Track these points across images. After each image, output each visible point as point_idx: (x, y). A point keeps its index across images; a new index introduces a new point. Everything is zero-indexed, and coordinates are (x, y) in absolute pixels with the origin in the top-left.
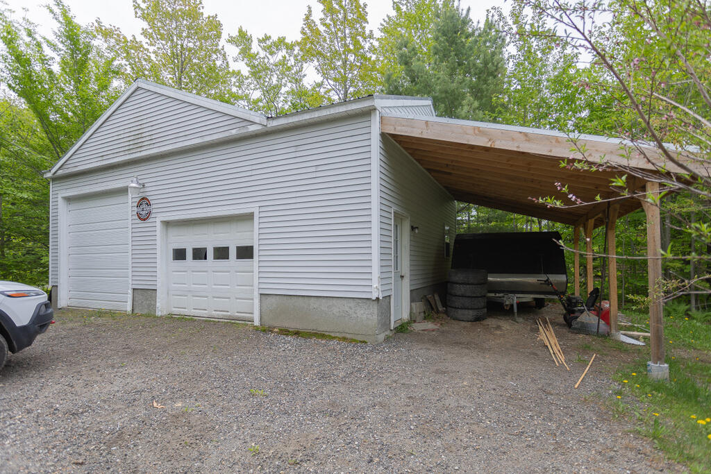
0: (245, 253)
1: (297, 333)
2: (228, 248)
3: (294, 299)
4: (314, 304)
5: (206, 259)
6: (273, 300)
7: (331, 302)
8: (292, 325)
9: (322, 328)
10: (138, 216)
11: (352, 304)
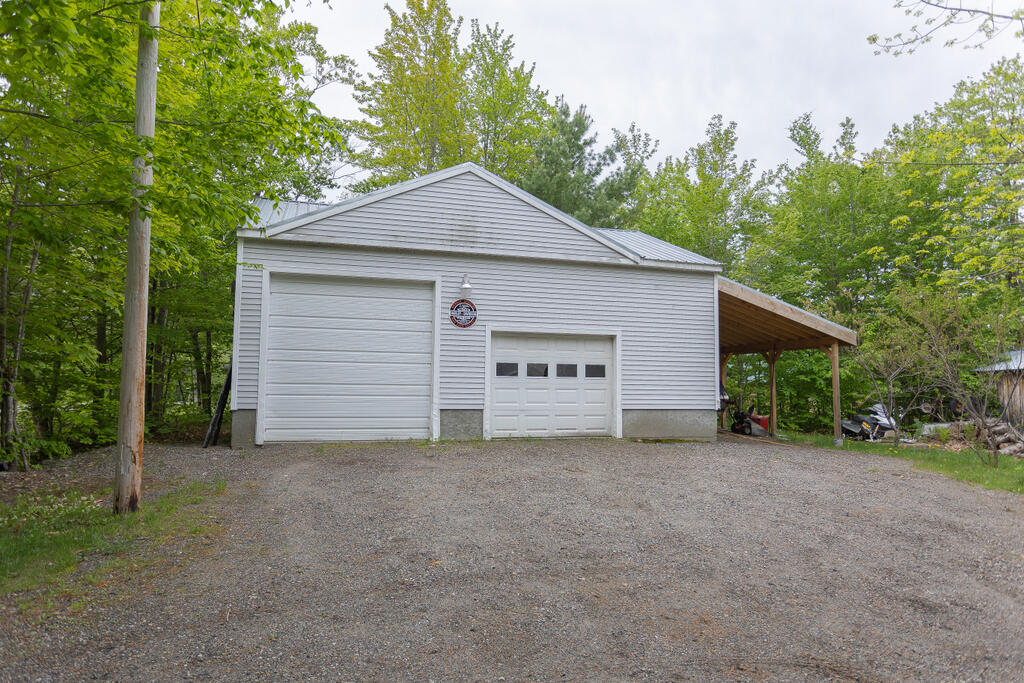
0: (595, 371)
1: (658, 441)
2: (576, 366)
3: (654, 413)
4: (670, 415)
5: (546, 375)
6: (635, 414)
7: (684, 413)
8: (653, 435)
9: (678, 435)
10: (453, 321)
11: (700, 414)
